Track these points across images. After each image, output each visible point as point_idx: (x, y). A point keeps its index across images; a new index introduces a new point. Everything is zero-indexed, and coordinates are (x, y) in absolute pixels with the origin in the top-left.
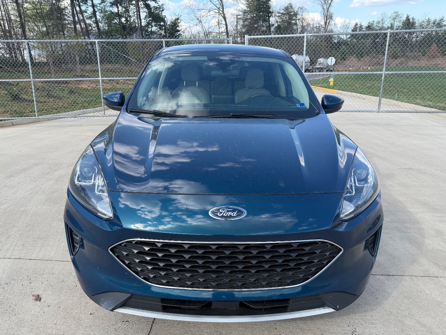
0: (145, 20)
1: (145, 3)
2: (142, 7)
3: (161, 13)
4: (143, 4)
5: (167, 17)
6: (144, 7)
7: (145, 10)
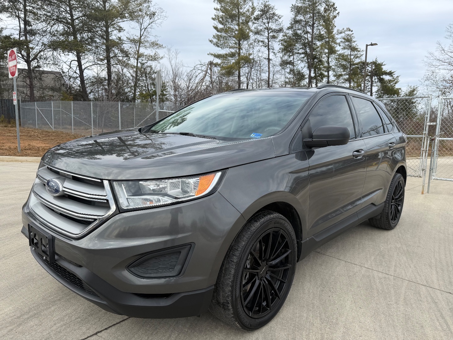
0: (377, 93)
1: (380, 77)
2: (376, 82)
3: (395, 86)
4: (378, 78)
5: (402, 89)
6: (378, 82)
7: (379, 84)
